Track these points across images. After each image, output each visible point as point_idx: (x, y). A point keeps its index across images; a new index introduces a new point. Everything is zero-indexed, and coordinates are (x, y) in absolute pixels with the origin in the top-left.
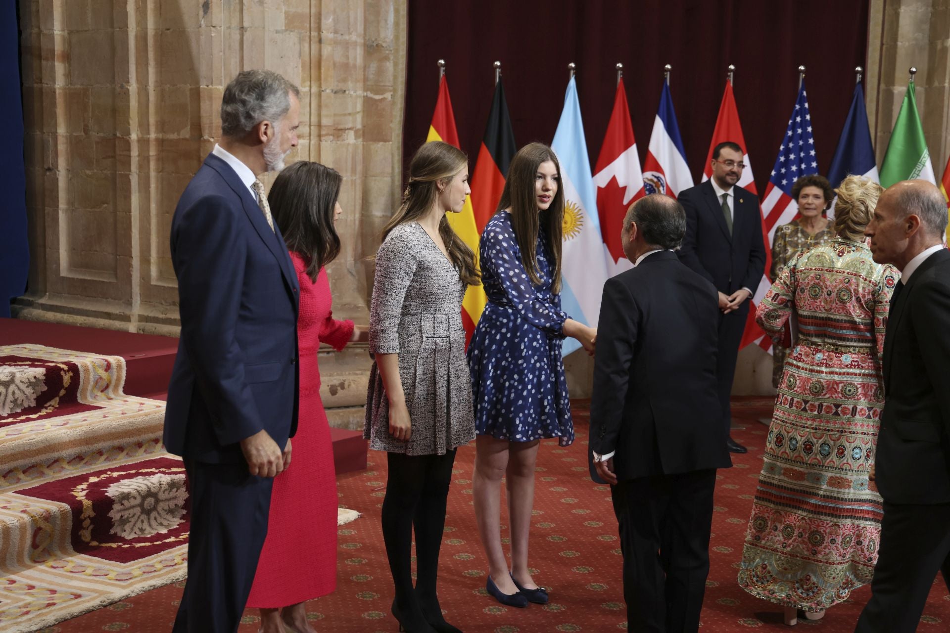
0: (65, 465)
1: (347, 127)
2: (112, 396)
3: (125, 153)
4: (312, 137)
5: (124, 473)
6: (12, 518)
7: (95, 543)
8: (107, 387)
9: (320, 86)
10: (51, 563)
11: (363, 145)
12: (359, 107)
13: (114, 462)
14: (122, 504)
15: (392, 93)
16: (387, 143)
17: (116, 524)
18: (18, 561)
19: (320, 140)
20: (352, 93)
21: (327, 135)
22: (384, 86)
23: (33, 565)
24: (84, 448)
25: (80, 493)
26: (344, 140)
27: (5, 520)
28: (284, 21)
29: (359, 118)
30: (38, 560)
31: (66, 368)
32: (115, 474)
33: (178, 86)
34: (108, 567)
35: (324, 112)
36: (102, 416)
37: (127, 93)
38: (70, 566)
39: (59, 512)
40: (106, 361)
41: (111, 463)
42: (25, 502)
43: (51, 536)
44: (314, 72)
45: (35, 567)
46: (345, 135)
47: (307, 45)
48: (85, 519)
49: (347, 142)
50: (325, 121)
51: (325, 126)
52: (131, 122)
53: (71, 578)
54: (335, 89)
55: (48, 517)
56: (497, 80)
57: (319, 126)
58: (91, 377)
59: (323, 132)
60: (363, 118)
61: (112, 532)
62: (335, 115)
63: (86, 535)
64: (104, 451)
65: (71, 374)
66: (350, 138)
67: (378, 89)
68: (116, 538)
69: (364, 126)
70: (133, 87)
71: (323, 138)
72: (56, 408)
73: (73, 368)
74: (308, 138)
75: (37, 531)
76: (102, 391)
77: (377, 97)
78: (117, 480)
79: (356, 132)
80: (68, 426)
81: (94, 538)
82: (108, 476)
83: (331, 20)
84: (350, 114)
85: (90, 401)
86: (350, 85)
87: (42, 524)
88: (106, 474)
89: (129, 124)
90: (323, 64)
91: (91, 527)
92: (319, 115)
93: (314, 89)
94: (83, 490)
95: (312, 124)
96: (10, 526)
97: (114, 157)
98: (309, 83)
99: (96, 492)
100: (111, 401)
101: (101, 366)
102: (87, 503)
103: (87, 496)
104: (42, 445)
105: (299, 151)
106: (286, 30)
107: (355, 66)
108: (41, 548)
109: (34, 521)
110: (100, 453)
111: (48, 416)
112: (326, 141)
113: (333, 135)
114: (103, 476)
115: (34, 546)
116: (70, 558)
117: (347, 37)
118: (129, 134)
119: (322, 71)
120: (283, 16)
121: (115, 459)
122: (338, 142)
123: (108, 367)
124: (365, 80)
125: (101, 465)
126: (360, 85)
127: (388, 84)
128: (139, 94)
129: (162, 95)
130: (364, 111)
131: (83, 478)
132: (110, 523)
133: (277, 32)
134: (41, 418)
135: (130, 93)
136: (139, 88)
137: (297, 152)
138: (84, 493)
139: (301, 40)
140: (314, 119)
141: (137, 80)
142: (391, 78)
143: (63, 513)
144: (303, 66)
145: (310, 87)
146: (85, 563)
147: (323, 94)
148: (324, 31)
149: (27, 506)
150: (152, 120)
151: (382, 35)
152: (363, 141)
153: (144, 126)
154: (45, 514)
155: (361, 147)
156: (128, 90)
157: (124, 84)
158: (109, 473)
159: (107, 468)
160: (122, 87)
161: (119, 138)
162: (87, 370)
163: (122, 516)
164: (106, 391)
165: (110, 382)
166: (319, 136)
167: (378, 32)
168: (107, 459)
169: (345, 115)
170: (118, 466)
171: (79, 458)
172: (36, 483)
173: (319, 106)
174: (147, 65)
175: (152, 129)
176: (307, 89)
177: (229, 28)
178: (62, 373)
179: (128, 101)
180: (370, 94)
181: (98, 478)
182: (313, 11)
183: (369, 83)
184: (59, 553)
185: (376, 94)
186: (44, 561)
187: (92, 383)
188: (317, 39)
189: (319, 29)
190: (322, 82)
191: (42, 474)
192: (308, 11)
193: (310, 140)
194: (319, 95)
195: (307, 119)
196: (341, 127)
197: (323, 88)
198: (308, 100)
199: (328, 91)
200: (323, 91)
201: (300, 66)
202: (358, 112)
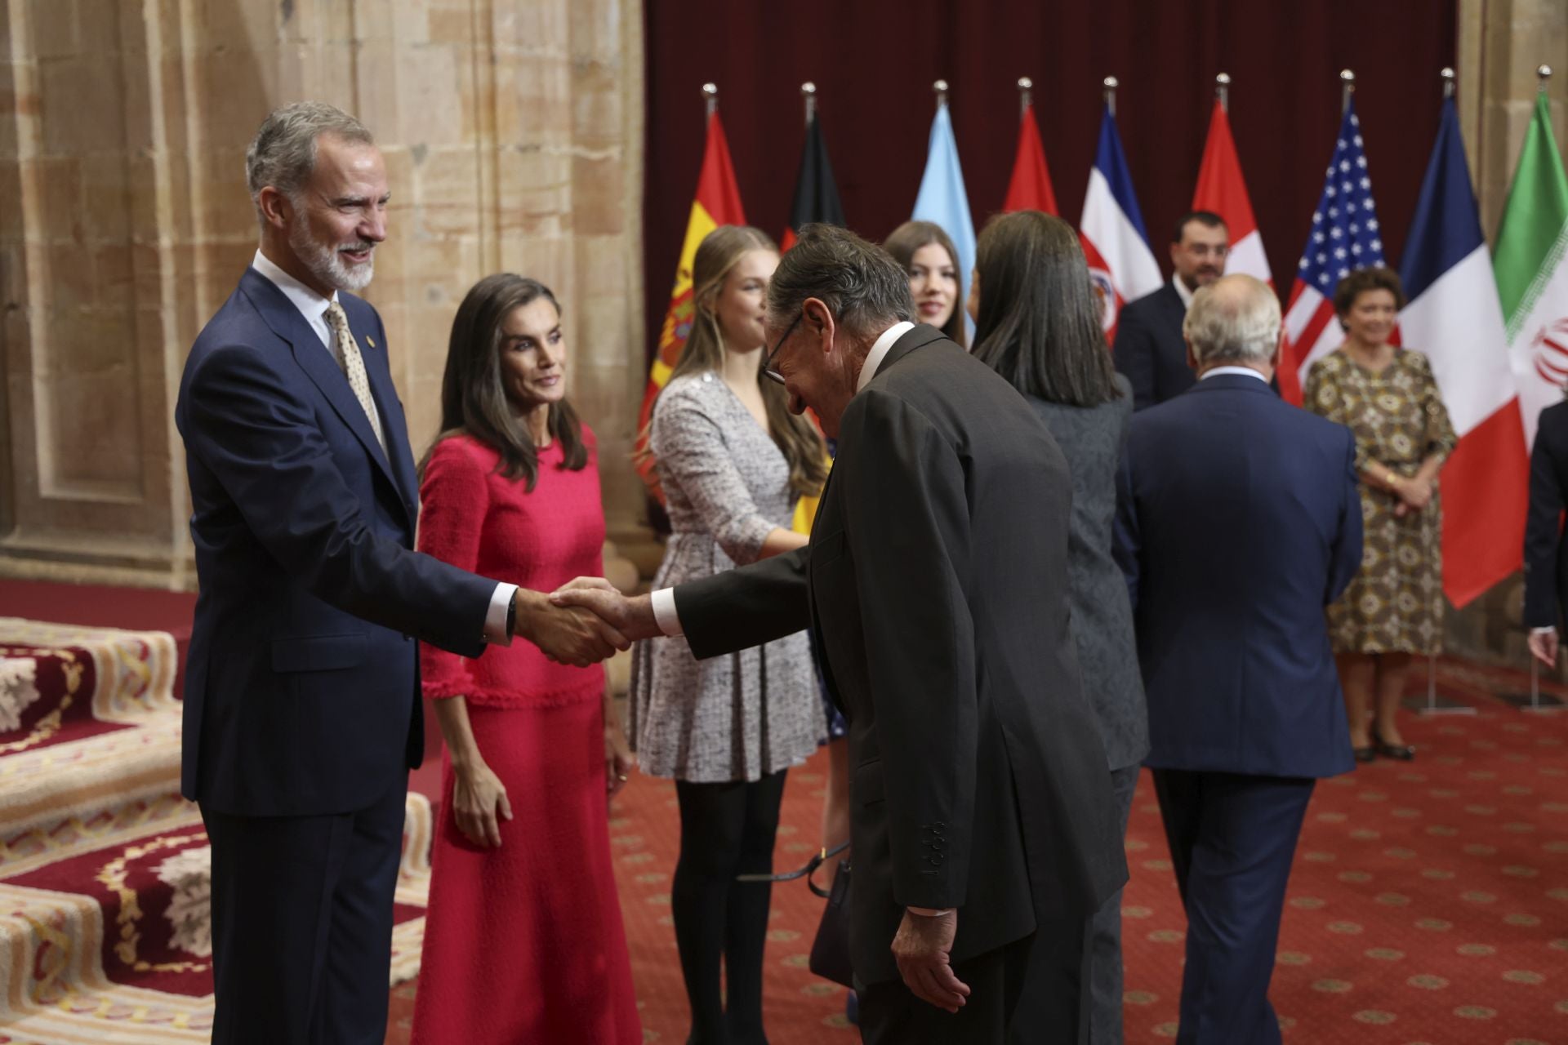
0: (82, 832)
1: (545, 210)
2: (151, 702)
3: (150, 271)
4: (485, 231)
5: (185, 840)
7: (143, 966)
8: (144, 688)
9: (495, 139)
10: (69, 1002)
11: (576, 242)
12: (565, 173)
13: (167, 821)
14: (188, 894)
15: (619, 148)
16: (616, 237)
17: (180, 930)
18: (11, 1003)
19: (499, 236)
20: (551, 149)
21: (511, 226)
22: (607, 135)
23: (37, 1007)
24: (113, 800)
25: (113, 876)
26: (540, 234)
28: (426, 26)
29: (566, 193)
30: (45, 999)
31: (70, 657)
32: (172, 842)
33: (238, 141)
34: (172, 1006)
35: (504, 185)
36: (140, 739)
37: (149, 166)
38: (103, 1008)
39: (79, 914)
40: (141, 642)
41: (160, 823)
42: (17, 898)
43: (67, 956)
44: (484, 115)
45: (41, 1011)
46: (541, 225)
47: (467, 69)
48: (125, 923)
49: (546, 237)
50: (508, 202)
51: (508, 211)
52: (159, 217)
53: (109, 1029)
54: (522, 143)
55: (60, 923)
56: (809, 116)
57: (497, 210)
58: (117, 672)
59: (505, 220)
60: (572, 192)
61: (173, 944)
62: (524, 190)
63: (127, 952)
64: (148, 802)
65: (79, 668)
66: (553, 231)
67: (595, 140)
68: (180, 955)
69: (576, 209)
70: (160, 154)
71: (505, 233)
72: (55, 730)
73: (83, 657)
74: (477, 232)
75: (43, 947)
76: (135, 696)
77: (595, 155)
78: (176, 851)
79: (563, 218)
80: (84, 759)
81: (141, 957)
82: (158, 845)
83: (509, 22)
84: (549, 188)
85: (115, 715)
86: (548, 135)
87: (51, 935)
88: (156, 842)
89: (155, 219)
90: (499, 101)
91: (136, 938)
92: (496, 193)
93: (486, 146)
94: (117, 872)
95: (483, 208)
97: (130, 280)
98: (473, 136)
99: (141, 874)
100: (153, 713)
101: (132, 652)
102: (128, 895)
103: (128, 882)
104: (39, 797)
106: (432, 42)
107: (555, 102)
108: (49, 979)
109: (37, 931)
110: (141, 806)
111: (45, 744)
112: (510, 237)
113: (522, 226)
114: (151, 847)
115: (39, 975)
116: (101, 994)
117: (538, 51)
118: (154, 236)
119: (499, 112)
120: (426, 17)
121: (167, 816)
122: (532, 239)
123: (145, 653)
124: (574, 125)
125: (144, 827)
126: (565, 135)
127: (612, 131)
128: (171, 164)
129: (214, 167)
130: (573, 181)
131: (115, 852)
132: (168, 929)
133: (416, 46)
134: (31, 747)
135: (157, 165)
136: (171, 155)
137: (459, 259)
138: (121, 877)
139: (458, 60)
140: (487, 199)
141: (169, 141)
142: (619, 122)
143: (87, 915)
144: (464, 104)
145: (478, 142)
146: (130, 1001)
147: (503, 156)
148: (498, 42)
149: (23, 904)
150: (198, 210)
151: (599, 45)
152: (576, 234)
153: (183, 222)
154: (55, 918)
155: (571, 246)
156: (151, 160)
157: (144, 149)
158: (159, 840)
159: (155, 832)
160: (140, 154)
161: (138, 246)
162: (107, 660)
163: (189, 917)
164: (143, 696)
165: (149, 678)
166: (498, 229)
167: (592, 39)
168: (154, 817)
169: (541, 189)
170: (174, 827)
171: (105, 817)
172: (32, 863)
173: (496, 176)
174: (183, 113)
175: (199, 227)
176: (470, 146)
177: (330, 42)
178: (65, 667)
179: (152, 179)
180: (581, 151)
181: (142, 849)
182: (479, 6)
183: (581, 131)
184: (81, 985)
185: (593, 150)
186: (56, 1001)
187: (117, 682)
188: (486, 57)
189: (490, 39)
190: (499, 132)
191: (40, 847)
192: (466, 7)
193: (481, 236)
194: (495, 154)
195: (471, 198)
196: (535, 210)
197: (502, 141)
198: (473, 166)
199: (510, 148)
200: (501, 148)
201: (459, 105)
202: (564, 184)
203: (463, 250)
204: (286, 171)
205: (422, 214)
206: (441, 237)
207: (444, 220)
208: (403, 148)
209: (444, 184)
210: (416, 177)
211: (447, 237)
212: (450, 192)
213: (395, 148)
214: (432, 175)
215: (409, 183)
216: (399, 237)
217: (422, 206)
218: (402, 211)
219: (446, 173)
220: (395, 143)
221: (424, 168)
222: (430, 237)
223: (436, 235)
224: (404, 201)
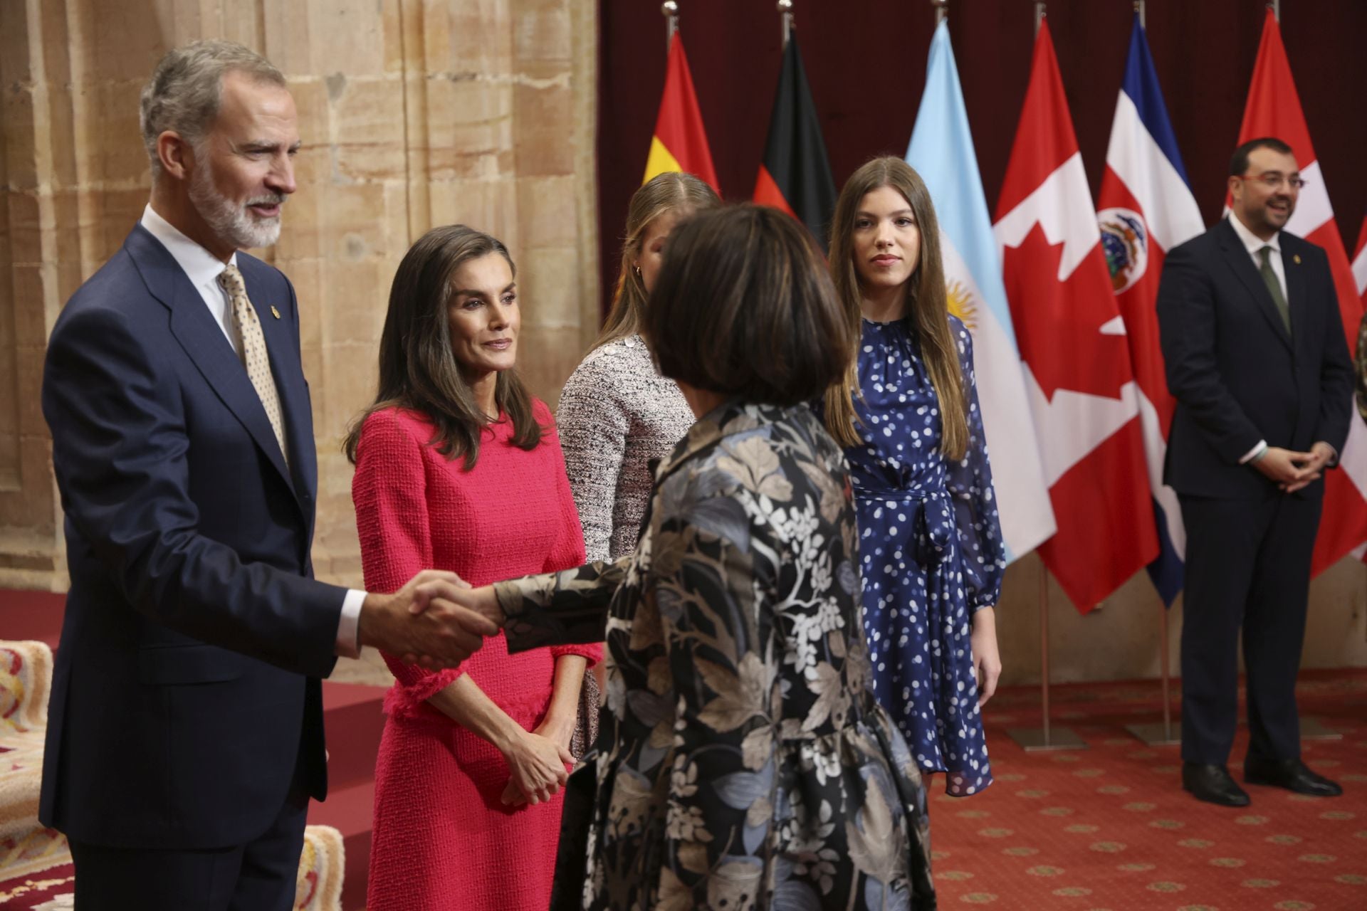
1: (481, 148)
2: (26, 723)
3: (28, 224)
4: (412, 173)
5: (60, 882)
8: (16, 706)
9: (423, 68)
11: (517, 185)
12: (505, 106)
13: (39, 860)
15: (569, 74)
16: (565, 178)
19: (429, 179)
20: (489, 78)
21: (442, 166)
22: (555, 60)
26: (476, 176)
29: (506, 128)
32: (43, 885)
33: (132, 81)
35: (433, 121)
36: (10, 766)
37: (26, 101)
40: (12, 652)
41: (31, 863)
44: (409, 39)
46: (478, 166)
49: (483, 179)
50: (437, 140)
51: (438, 150)
52: (38, 160)
54: (455, 71)
56: (787, 37)
57: (426, 149)
59: (434, 162)
60: (513, 128)
62: (457, 125)
64: (17, 838)
66: (490, 172)
67: (542, 67)
69: (516, 146)
70: (39, 89)
71: (434, 175)
74: (403, 175)
76: (6, 716)
77: (541, 84)
78: (48, 895)
79: (502, 158)
82: (27, 889)
84: (486, 122)
86: (485, 61)
88: (24, 885)
89: (33, 164)
90: (428, 22)
92: (425, 128)
93: (412, 75)
95: (411, 145)
97: (6, 233)
98: (397, 64)
100: (26, 735)
101: (1, 665)
105: (387, 203)
107: (492, 23)
112: (441, 180)
113: (454, 167)
114: (18, 891)
118: (34, 184)
119: (428, 35)
121: (40, 855)
122: (467, 181)
123: (17, 665)
124: (515, 49)
126: (505, 61)
127: (560, 56)
128: (52, 100)
129: (100, 102)
130: (514, 114)
135: (35, 101)
136: (51, 90)
137: (381, 205)
140: (414, 137)
141: (48, 75)
142: (567, 44)
144: (387, 28)
145: (403, 70)
147: (430, 83)
150: (82, 153)
152: (518, 175)
153: (65, 166)
155: (512, 189)
156: (29, 95)
157: (21, 83)
158: (29, 883)
159: (25, 873)
160: (16, 89)
161: (14, 194)
164: (14, 716)
165: (22, 695)
166: (427, 170)
168: (24, 856)
169: (476, 124)
170: (47, 867)
173: (424, 110)
174: (65, 41)
175: (83, 172)
176: (396, 75)
179: (30, 116)
180: (525, 80)
181: (8, 892)
183: (522, 56)
185: (538, 78)
190: (428, 59)
193: (408, 179)
194: (423, 86)
195: (398, 136)
196: (470, 149)
197: (430, 71)
198: (399, 98)
199: (441, 77)
200: (429, 77)
201: (380, 28)
202: (504, 118)
203: (386, 195)
204: (189, 113)
205: (339, 154)
206: (361, 181)
207: (364, 161)
208: (317, 78)
209: (364, 120)
210: (332, 112)
211: (369, 181)
212: (371, 129)
213: (307, 79)
214: (351, 110)
215: (324, 120)
216: (312, 182)
217: (339, 145)
218: (317, 151)
219: (367, 107)
220: (307, 72)
221: (341, 101)
222: (349, 181)
223: (355, 178)
224: (318, 140)
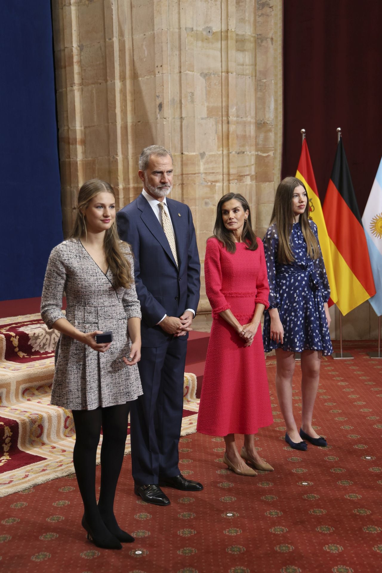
1: (245, 174)
4: (224, 181)
6: (53, 411)
9: (228, 150)
12: (253, 161)
15: (273, 152)
16: (271, 183)
18: (57, 436)
19: (229, 183)
20: (248, 153)
21: (234, 179)
22: (268, 148)
26: (244, 182)
27: (49, 412)
28: (206, 112)
29: (253, 168)
30: (68, 435)
35: (231, 166)
37: (116, 161)
44: (225, 142)
45: (66, 439)
46: (244, 179)
47: (220, 126)
49: (245, 183)
50: (232, 171)
51: (232, 174)
52: (119, 178)
54: (238, 151)
56: (339, 139)
57: (229, 174)
59: (231, 178)
60: (255, 168)
62: (238, 167)
66: (248, 181)
67: (265, 149)
69: (256, 173)
70: (120, 157)
71: (231, 182)
74: (222, 182)
75: (68, 419)
77: (265, 155)
79: (251, 177)
83: (234, 109)
84: (247, 166)
86: (247, 148)
90: (230, 136)
92: (228, 168)
93: (225, 152)
95: (224, 173)
96: (52, 415)
98: (222, 148)
105: (217, 190)
106: (208, 117)
107: (250, 136)
108: (69, 429)
109: (66, 413)
112: (233, 183)
113: (237, 179)
115: (66, 427)
117: (244, 119)
118: (118, 185)
119: (230, 140)
120: (206, 109)
122: (241, 184)
124: (257, 144)
126: (253, 148)
127: (271, 146)
128: (123, 161)
130: (256, 164)
133: (202, 119)
135: (119, 161)
136: (123, 158)
137: (216, 191)
139: (217, 123)
140: (225, 170)
141: (122, 153)
142: (273, 143)
144: (218, 138)
145: (223, 151)
147: (230, 154)
148: (230, 116)
150: (131, 176)
151: (267, 116)
152: (256, 182)
153: (126, 179)
155: (255, 186)
156: (117, 159)
157: (115, 156)
160: (114, 158)
166: (229, 180)
167: (265, 114)
169: (244, 167)
173: (228, 162)
174: (127, 143)
175: (131, 181)
176: (221, 152)
177: (174, 118)
179: (117, 166)
180: (260, 153)
182: (224, 104)
183: (259, 146)
185: (264, 153)
186: (71, 436)
188: (226, 122)
189: (228, 115)
190: (230, 147)
192: (220, 105)
193: (223, 183)
194: (228, 155)
195: (221, 170)
196: (242, 174)
197: (231, 151)
198: (221, 159)
199: (234, 153)
200: (230, 153)
201: (216, 138)
202: (253, 165)
203: (217, 188)
205: (203, 176)
206: (209, 184)
207: (210, 178)
208: (197, 153)
209: (211, 166)
210: (202, 163)
211: (212, 184)
212: (213, 168)
213: (194, 154)
214: (207, 163)
215: (199, 166)
216: (195, 184)
217: (203, 173)
218: (196, 175)
219: (211, 162)
220: (194, 152)
221: (204, 160)
222: (206, 183)
223: (208, 183)
224: (197, 172)
